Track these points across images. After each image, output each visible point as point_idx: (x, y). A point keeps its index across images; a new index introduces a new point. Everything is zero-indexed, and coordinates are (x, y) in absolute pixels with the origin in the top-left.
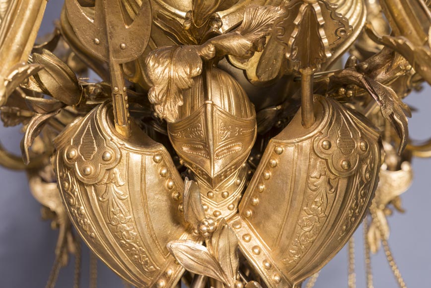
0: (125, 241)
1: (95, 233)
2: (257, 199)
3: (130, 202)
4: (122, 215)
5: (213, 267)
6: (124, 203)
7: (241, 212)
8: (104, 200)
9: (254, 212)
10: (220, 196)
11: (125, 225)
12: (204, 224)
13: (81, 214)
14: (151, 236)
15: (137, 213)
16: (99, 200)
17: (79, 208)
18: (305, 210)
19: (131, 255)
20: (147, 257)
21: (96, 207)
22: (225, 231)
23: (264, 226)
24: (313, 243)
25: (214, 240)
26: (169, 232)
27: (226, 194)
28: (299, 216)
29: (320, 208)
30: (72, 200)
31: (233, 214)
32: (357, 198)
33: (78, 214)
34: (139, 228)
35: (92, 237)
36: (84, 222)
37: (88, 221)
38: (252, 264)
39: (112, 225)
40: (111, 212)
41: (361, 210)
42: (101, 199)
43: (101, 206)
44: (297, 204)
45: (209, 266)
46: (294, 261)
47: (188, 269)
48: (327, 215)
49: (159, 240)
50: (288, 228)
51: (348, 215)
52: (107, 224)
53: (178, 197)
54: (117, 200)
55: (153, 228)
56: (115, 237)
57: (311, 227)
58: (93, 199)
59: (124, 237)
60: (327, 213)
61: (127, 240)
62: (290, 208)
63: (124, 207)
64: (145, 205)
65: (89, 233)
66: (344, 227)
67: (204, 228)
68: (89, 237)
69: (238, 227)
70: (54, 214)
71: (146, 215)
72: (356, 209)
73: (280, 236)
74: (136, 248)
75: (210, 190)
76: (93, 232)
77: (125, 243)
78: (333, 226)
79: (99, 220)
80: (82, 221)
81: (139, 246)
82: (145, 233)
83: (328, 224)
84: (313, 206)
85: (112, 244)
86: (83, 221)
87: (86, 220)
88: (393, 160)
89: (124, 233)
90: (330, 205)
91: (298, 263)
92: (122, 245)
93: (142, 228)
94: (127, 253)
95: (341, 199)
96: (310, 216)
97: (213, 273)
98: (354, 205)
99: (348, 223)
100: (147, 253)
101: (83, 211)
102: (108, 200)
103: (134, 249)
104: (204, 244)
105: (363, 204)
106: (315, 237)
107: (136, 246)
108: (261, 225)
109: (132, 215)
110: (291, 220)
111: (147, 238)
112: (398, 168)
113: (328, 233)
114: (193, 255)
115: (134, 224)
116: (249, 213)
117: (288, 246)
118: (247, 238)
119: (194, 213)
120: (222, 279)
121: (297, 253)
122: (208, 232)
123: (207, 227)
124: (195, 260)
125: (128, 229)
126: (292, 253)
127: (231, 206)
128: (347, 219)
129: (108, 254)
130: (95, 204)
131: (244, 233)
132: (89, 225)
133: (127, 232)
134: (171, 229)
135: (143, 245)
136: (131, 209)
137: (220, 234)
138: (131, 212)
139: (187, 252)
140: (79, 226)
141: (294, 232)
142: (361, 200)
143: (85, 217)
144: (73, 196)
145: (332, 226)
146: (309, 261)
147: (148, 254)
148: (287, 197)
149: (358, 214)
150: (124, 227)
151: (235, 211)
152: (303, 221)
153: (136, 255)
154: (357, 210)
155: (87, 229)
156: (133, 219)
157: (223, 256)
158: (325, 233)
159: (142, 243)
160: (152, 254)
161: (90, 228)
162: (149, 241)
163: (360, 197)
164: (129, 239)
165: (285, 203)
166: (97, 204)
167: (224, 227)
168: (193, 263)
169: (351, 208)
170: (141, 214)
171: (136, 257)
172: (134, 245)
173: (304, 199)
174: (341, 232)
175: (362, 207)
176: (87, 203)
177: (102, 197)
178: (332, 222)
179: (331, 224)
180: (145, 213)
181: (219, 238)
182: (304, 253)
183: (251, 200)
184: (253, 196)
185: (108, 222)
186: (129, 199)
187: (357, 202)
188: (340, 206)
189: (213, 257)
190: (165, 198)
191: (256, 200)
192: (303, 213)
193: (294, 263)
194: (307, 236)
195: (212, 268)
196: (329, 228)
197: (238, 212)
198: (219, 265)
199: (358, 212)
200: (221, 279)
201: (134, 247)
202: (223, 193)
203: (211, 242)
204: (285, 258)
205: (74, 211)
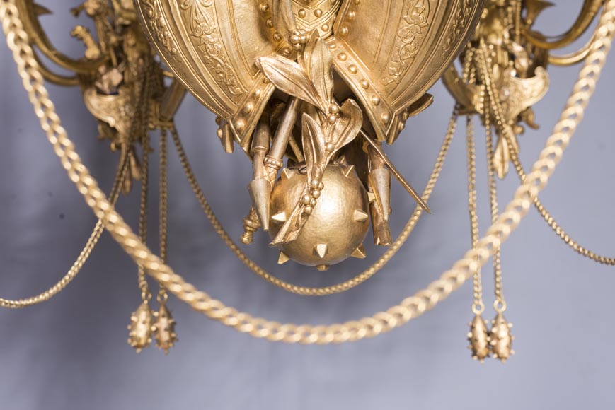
0: (210, 56)
1: (177, 48)
2: (354, 13)
3: (214, 10)
4: (206, 25)
5: (306, 87)
6: (208, 11)
7: (335, 32)
8: (187, 7)
9: (350, 29)
10: (313, 14)
11: (209, 36)
12: (295, 34)
13: (161, 27)
14: (238, 51)
15: (223, 23)
16: (180, 8)
17: (159, 20)
18: (405, 19)
19: (215, 73)
20: (233, 75)
21: (177, 17)
22: (318, 45)
23: (361, 42)
24: (414, 58)
25: (306, 55)
26: (257, 48)
27: (319, 12)
28: (398, 26)
29: (421, 16)
30: (151, 12)
31: (327, 35)
32: (462, 7)
33: (158, 27)
34: (224, 40)
35: (172, 54)
36: (164, 36)
37: (169, 33)
38: (347, 82)
39: (196, 37)
40: (194, 22)
41: (467, 22)
42: (182, 6)
43: (183, 15)
44: (396, 13)
45: (301, 85)
46: (394, 81)
47: (278, 87)
48: (429, 24)
49: (246, 56)
50: (387, 41)
51: (452, 25)
52: (189, 35)
53: (267, 8)
54: (200, 6)
55: (239, 41)
56: (199, 51)
57: (412, 39)
58: (174, 7)
59: (208, 50)
60: (429, 22)
61: (211, 55)
62: (389, 17)
63: (208, 15)
64: (231, 14)
65: (170, 49)
66: (449, 40)
67: (296, 38)
68: (170, 54)
69: (333, 46)
70: (114, 130)
71: (233, 25)
72: (462, 19)
73: (378, 51)
74: (221, 64)
75: (302, 8)
76: (174, 47)
77: (209, 58)
78: (437, 38)
79: (181, 32)
80: (162, 35)
81: (225, 62)
82: (231, 46)
83: (430, 35)
84: (414, 13)
85: (195, 60)
86: (164, 34)
87: (166, 33)
88: (524, 63)
89: (208, 45)
90: (432, 12)
91: (398, 84)
92: (205, 62)
93: (227, 40)
94: (211, 71)
95: (445, 6)
96: (410, 26)
97: (305, 95)
98: (458, 13)
99: (452, 35)
100: (233, 70)
101: (164, 23)
102: (191, 7)
103: (219, 65)
104: (296, 61)
105: (468, 14)
106: (416, 51)
107: (222, 62)
108: (358, 42)
109: (216, 24)
110: (390, 31)
111: (233, 52)
112: (531, 74)
113: (431, 46)
114: (283, 70)
115: (219, 35)
116: (345, 30)
117: (388, 62)
118: (343, 57)
119: (284, 21)
120: (316, 101)
121: (398, 71)
122: (300, 44)
123: (299, 37)
124: (286, 75)
125: (212, 40)
126: (392, 71)
127: (325, 27)
128: (451, 30)
129: (190, 73)
130: (176, 13)
131: (339, 52)
132: (170, 38)
133: (212, 43)
134: (258, 44)
135: (228, 61)
136: (216, 18)
137: (313, 49)
138: (216, 22)
139: (276, 67)
140: (159, 41)
141: (393, 44)
142: (467, 9)
143: (165, 30)
144: (152, 6)
145: (435, 37)
146: (411, 81)
147: (234, 73)
148: (385, 5)
149: (463, 26)
150: (208, 38)
151: (329, 33)
152: (403, 31)
153: (221, 73)
154: (463, 21)
155: (168, 44)
156: (218, 30)
157: (316, 74)
158: (428, 46)
159: (228, 58)
160: (238, 72)
161: (171, 43)
162: (236, 57)
163: (465, 5)
164: (214, 53)
165: (384, 12)
166: (179, 13)
167: (317, 40)
168: (283, 79)
169: (455, 18)
170: (227, 24)
171: (221, 75)
172: (220, 60)
173: (403, 6)
174: (445, 45)
175: (468, 18)
176: (167, 13)
177: (184, 4)
178: (435, 32)
179: (434, 35)
180: (231, 22)
181: (312, 53)
182: (405, 71)
183: (347, 15)
184: (349, 10)
185: (191, 33)
186: (213, 6)
187: (462, 11)
188: (443, 13)
189: (306, 76)
190: (252, 8)
191: (352, 14)
192: (404, 22)
193: (394, 83)
194: (407, 50)
195: (305, 89)
196: (432, 40)
197: (332, 34)
198: (312, 85)
199: (464, 22)
200: (314, 103)
201: (219, 63)
202: (315, 11)
203: (302, 58)
204: (384, 78)
205: (153, 24)
